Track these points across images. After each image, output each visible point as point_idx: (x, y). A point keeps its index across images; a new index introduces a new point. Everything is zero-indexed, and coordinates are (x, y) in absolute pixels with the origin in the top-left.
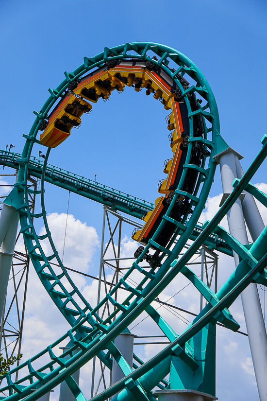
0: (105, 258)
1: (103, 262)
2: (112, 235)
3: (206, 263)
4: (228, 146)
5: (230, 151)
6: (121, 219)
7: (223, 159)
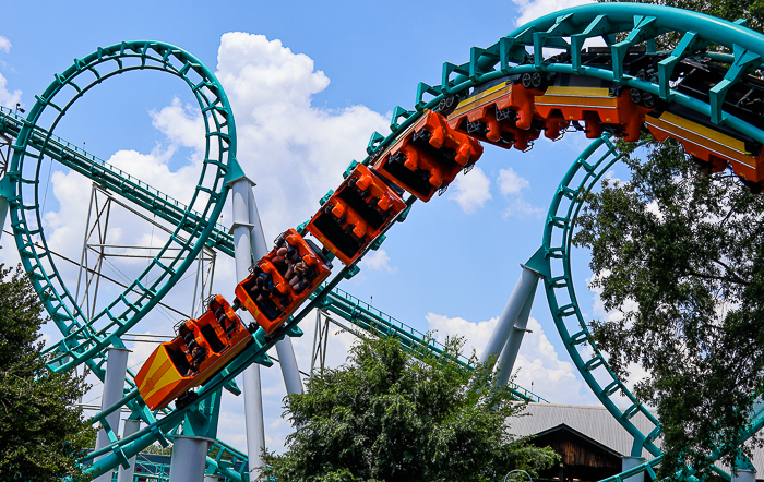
0: (88, 243)
1: (87, 247)
2: (99, 217)
3: (203, 259)
4: (242, 173)
5: (245, 179)
6: (110, 199)
7: (237, 185)
